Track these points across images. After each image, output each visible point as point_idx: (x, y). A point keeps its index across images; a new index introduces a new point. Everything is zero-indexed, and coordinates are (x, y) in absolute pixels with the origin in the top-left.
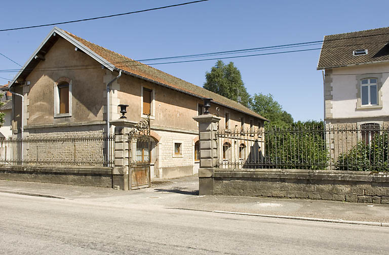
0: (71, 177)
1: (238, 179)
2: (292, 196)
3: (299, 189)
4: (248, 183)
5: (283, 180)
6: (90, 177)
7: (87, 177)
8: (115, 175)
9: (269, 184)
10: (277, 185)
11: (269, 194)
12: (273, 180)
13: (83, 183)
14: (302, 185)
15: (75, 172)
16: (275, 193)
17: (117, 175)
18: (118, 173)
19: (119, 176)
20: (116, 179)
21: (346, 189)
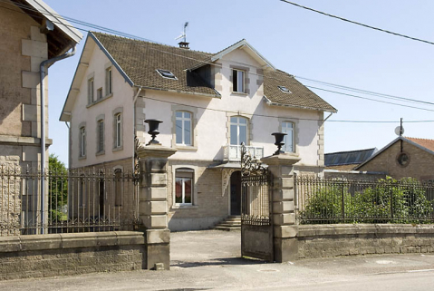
0: (34, 260)
1: (320, 237)
2: (365, 252)
3: (370, 244)
4: (330, 242)
5: (357, 236)
6: (91, 255)
7: (82, 254)
8: (151, 244)
9: (346, 240)
10: (353, 241)
11: (348, 253)
12: (350, 236)
13: (70, 267)
14: (370, 240)
15: (51, 246)
16: (352, 250)
17: (155, 244)
18: (159, 241)
19: (160, 246)
20: (153, 252)
21: (399, 241)
